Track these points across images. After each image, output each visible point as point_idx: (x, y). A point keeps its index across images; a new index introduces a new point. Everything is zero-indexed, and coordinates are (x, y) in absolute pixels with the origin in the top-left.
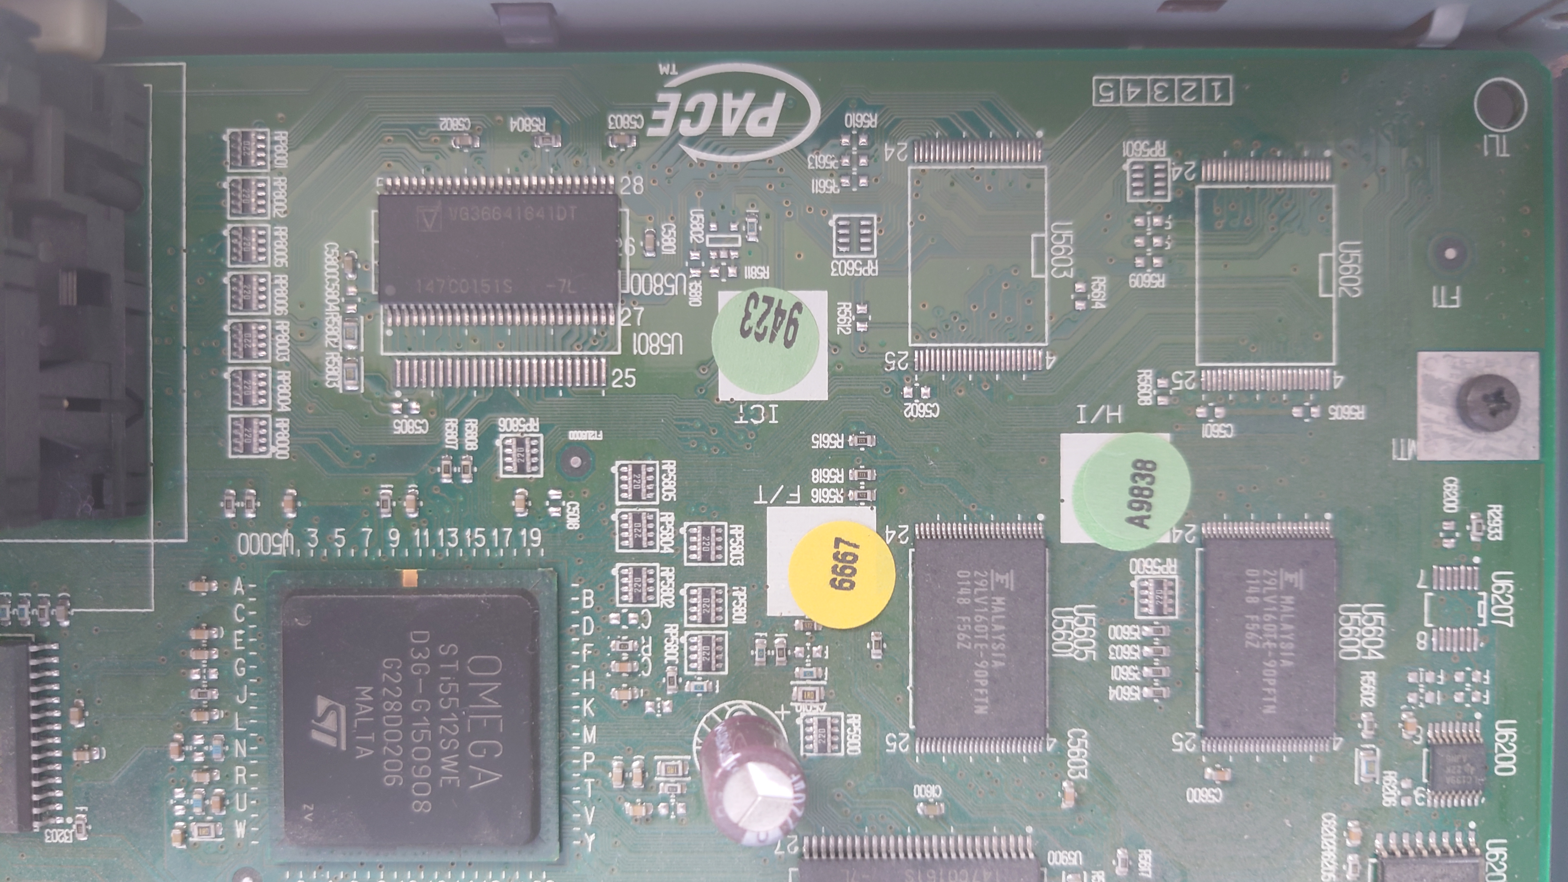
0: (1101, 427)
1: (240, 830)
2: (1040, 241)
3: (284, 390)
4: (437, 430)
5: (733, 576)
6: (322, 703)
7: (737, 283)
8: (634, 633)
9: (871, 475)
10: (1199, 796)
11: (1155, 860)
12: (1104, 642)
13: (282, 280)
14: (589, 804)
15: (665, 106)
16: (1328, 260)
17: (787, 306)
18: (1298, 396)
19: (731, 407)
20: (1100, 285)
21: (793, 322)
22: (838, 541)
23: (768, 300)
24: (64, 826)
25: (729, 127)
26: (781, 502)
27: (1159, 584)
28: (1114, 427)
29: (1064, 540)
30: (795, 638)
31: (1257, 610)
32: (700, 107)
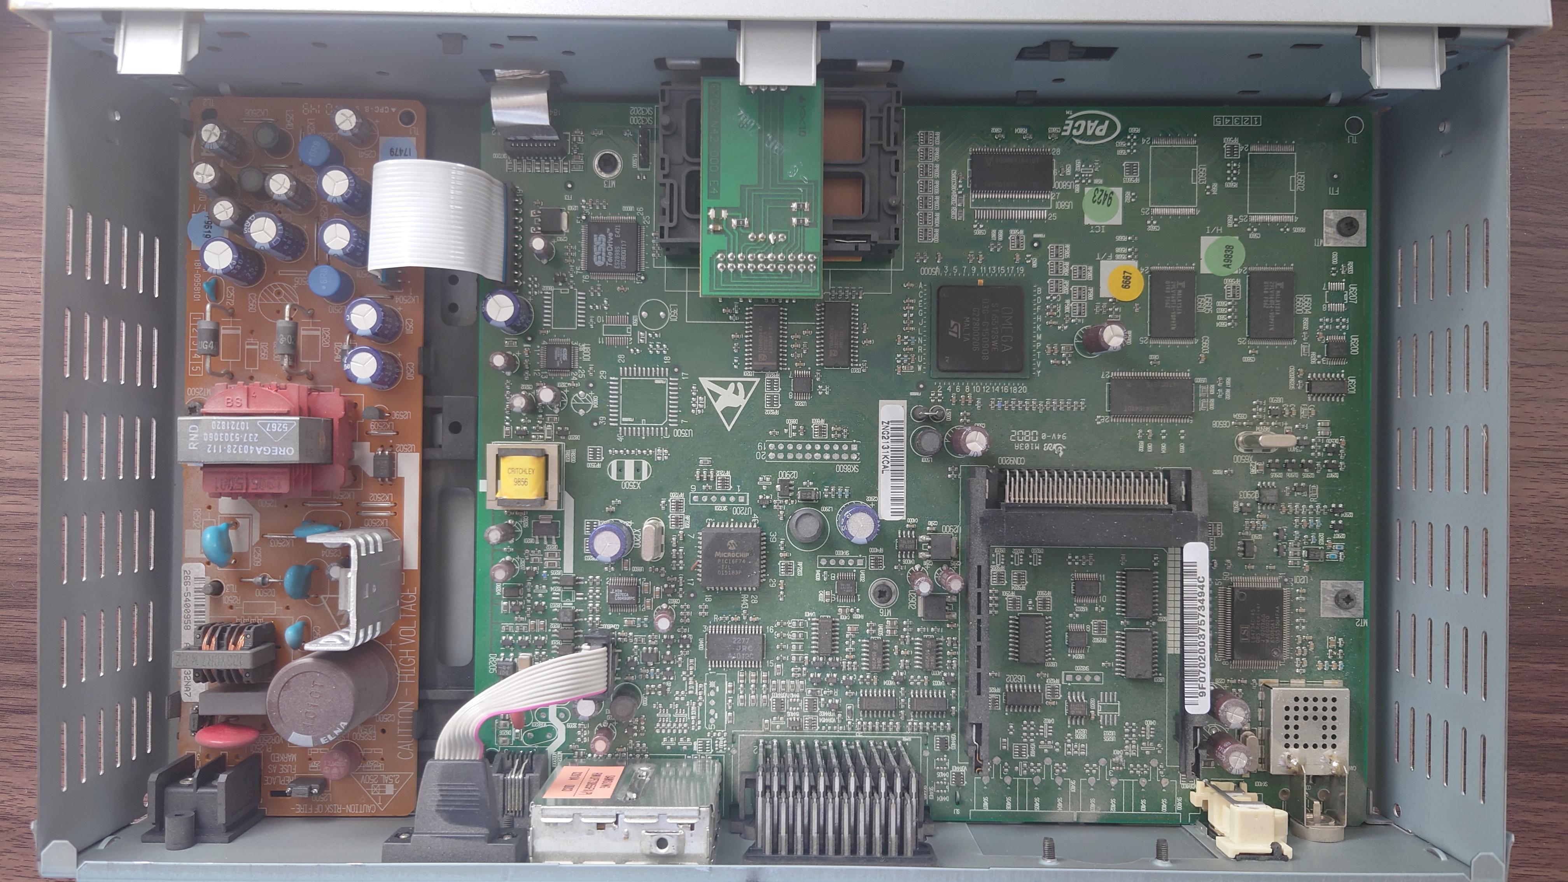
0: (1214, 234)
1: (920, 368)
2: (1195, 171)
3: (937, 219)
4: (989, 233)
5: (1089, 283)
6: (953, 323)
7: (1091, 185)
8: (1055, 303)
9: (1136, 250)
10: (1247, 359)
11: (1232, 381)
12: (1215, 307)
13: (937, 182)
14: (1039, 360)
15: (1068, 125)
16: (1293, 179)
17: (1108, 193)
18: (1282, 224)
19: (1089, 226)
20: (1215, 186)
21: (1110, 198)
22: (1125, 272)
23: (1102, 191)
24: (858, 367)
25: (1089, 133)
26: (1105, 259)
27: (1234, 287)
28: (1219, 234)
29: (1202, 272)
30: (1110, 305)
31: (1267, 295)
32: (1080, 125)
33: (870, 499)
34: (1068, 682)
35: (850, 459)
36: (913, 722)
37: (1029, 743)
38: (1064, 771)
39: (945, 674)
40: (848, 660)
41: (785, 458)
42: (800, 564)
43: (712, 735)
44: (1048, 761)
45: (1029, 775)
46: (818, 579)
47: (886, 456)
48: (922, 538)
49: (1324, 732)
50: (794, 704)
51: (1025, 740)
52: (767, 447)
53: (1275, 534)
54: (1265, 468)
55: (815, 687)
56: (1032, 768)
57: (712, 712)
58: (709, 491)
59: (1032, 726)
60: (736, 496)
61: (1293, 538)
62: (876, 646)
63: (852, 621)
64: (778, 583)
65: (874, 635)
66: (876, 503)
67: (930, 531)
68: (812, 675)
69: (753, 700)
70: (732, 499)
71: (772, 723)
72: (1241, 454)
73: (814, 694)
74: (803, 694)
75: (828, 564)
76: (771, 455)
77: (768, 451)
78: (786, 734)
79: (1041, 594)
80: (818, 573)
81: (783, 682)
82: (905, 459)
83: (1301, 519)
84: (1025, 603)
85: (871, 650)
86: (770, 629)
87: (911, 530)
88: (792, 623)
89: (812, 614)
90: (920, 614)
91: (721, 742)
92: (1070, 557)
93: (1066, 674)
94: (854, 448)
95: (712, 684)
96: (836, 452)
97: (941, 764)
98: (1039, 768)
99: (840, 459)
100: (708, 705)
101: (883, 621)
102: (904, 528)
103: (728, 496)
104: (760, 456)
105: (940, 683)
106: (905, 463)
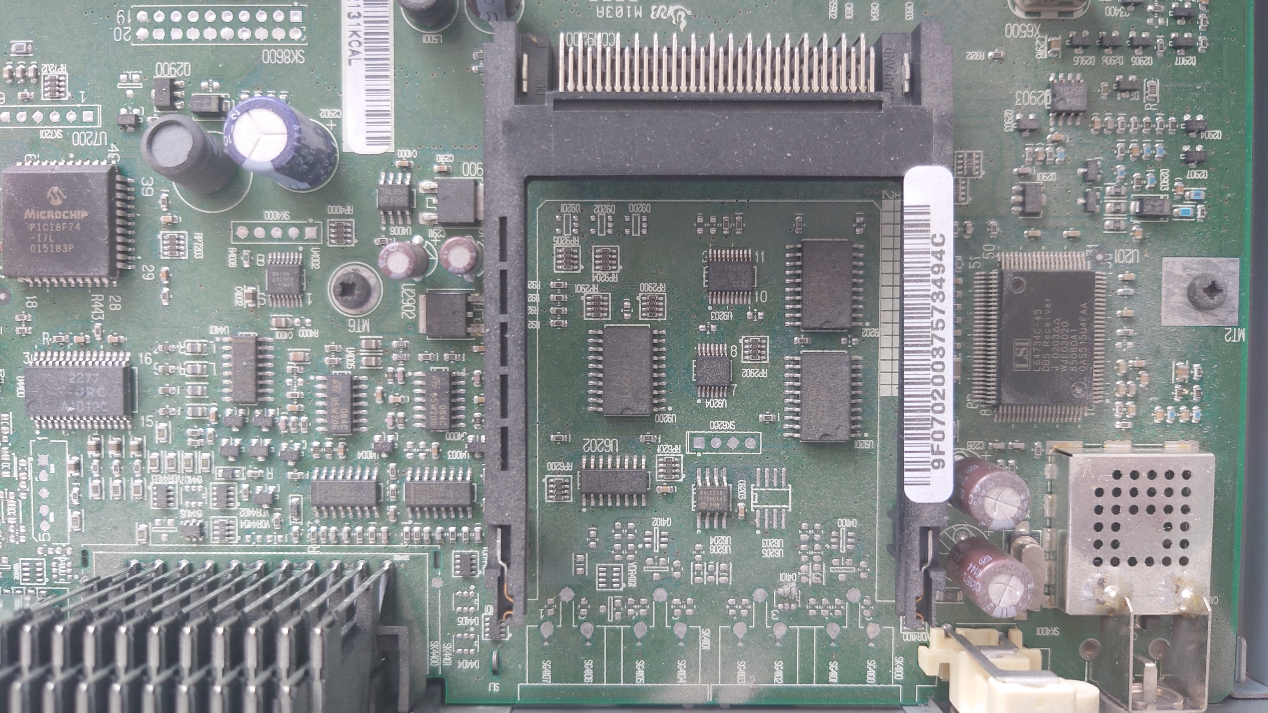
33: (327, 113)
34: (697, 451)
35: (287, 39)
36: (412, 526)
37: (625, 562)
38: (689, 612)
39: (470, 438)
40: (292, 413)
41: (168, 38)
42: (199, 236)
43: (45, 550)
44: (660, 594)
45: (626, 620)
46: (232, 264)
47: (355, 32)
48: (426, 184)
49: (1166, 536)
50: (192, 496)
51: (618, 557)
52: (134, 17)
53: (1081, 170)
54: (1065, 48)
55: (231, 464)
56: (630, 607)
57: (44, 510)
58: (29, 100)
59: (630, 531)
60: (79, 111)
61: (1113, 178)
62: (338, 387)
63: (296, 342)
64: (157, 273)
65: (338, 366)
66: (338, 121)
67: (441, 173)
68: (224, 441)
69: (115, 489)
70: (71, 117)
71: (152, 530)
72: (1019, 20)
73: (231, 478)
74: (208, 476)
75: (251, 237)
76: (142, 32)
77: (137, 25)
78: (179, 549)
79: (647, 289)
80: (232, 253)
81: (172, 455)
82: (391, 37)
83: (1127, 143)
84: (617, 306)
85: (330, 393)
86: (145, 358)
87: (405, 169)
88: (184, 347)
89: (222, 330)
90: (422, 328)
91: (62, 565)
92: (700, 220)
93: (692, 436)
94: (296, 17)
95: (43, 459)
96: (262, 25)
97: (463, 602)
98: (644, 607)
99: (270, 39)
100: (38, 498)
101: (354, 341)
102: (390, 168)
103: (63, 112)
104: (120, 35)
105: (461, 455)
106: (391, 45)
